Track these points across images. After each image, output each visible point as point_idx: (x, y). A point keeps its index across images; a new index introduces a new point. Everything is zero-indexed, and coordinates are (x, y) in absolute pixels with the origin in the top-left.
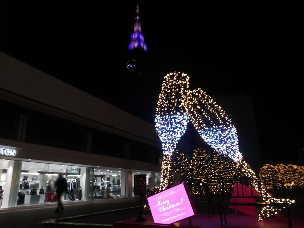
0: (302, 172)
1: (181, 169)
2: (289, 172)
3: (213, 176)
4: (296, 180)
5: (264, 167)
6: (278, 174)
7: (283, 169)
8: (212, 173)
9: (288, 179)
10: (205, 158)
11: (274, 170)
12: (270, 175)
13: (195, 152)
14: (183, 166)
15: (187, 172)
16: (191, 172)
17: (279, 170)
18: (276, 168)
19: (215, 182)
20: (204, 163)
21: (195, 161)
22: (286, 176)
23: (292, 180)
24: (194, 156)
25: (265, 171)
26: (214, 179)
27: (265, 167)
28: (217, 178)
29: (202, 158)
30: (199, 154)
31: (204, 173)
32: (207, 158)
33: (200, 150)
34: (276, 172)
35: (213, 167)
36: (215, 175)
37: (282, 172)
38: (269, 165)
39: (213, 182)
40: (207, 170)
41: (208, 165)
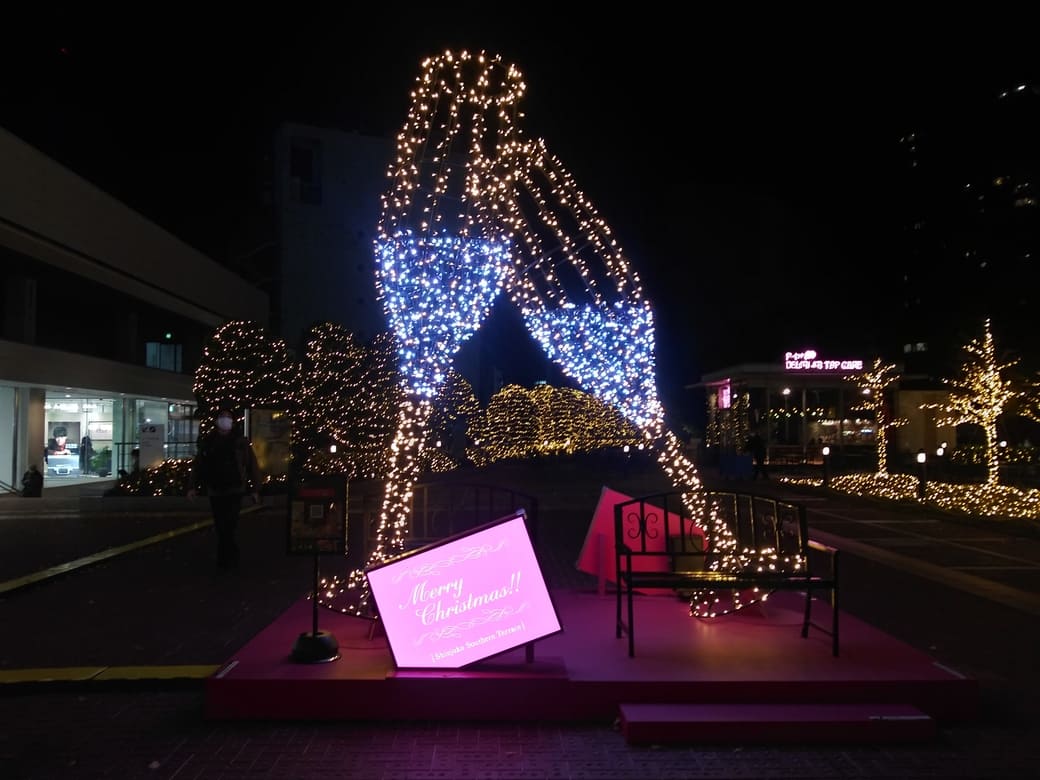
0: (592, 410)
1: (275, 397)
2: (565, 409)
3: (373, 422)
4: (576, 432)
5: (502, 394)
6: (539, 415)
7: (551, 401)
8: (370, 413)
9: (558, 430)
10: (351, 361)
11: (530, 403)
12: (516, 416)
13: (315, 337)
14: (281, 388)
15: (295, 408)
16: (310, 410)
17: (542, 403)
18: (533, 396)
19: (377, 440)
20: (347, 376)
21: (315, 370)
22: (556, 420)
23: (567, 432)
24: (313, 351)
25: (504, 405)
26: (376, 431)
27: (505, 393)
28: (386, 426)
29: (341, 358)
30: (329, 345)
31: (345, 410)
32: (360, 360)
33: (334, 331)
34: (533, 410)
35: (375, 391)
36: (379, 417)
37: (547, 409)
38: (517, 387)
39: (372, 441)
40: (355, 400)
41: (360, 386)
